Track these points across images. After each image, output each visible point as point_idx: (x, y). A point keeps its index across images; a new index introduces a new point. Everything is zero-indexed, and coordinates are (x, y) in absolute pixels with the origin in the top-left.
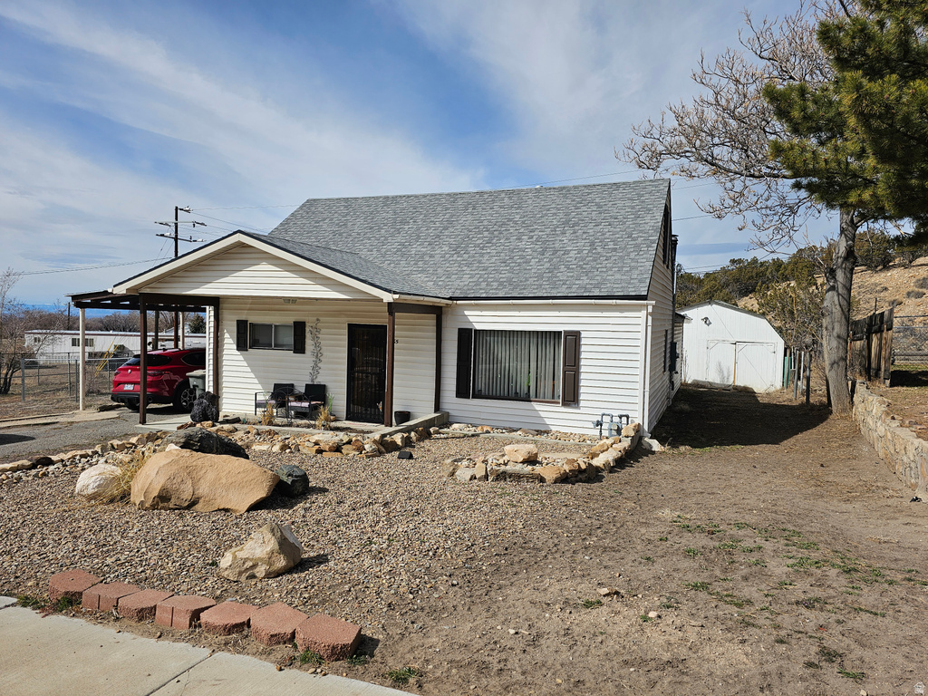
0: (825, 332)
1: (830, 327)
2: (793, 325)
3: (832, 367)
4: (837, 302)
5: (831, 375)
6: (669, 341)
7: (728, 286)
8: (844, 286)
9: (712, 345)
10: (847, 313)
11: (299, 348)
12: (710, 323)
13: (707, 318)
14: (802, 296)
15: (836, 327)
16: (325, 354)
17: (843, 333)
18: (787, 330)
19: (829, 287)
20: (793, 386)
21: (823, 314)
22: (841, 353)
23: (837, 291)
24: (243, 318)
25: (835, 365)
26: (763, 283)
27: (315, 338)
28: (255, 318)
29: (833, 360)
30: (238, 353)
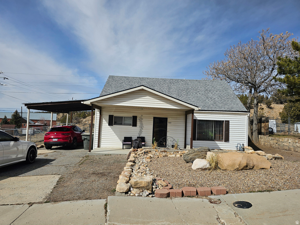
11: (134, 124)
15: (255, 122)
16: (144, 127)
22: (256, 128)
24: (111, 114)
25: (255, 131)
27: (141, 121)
28: (116, 114)
30: (109, 127)
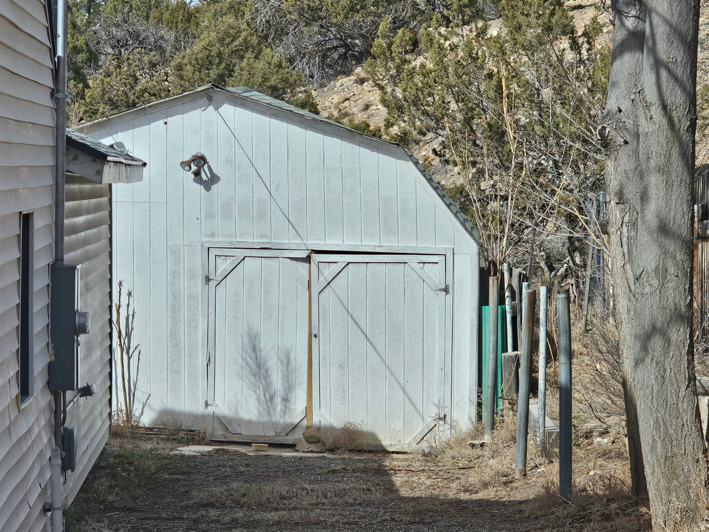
0: (615, 213)
1: (632, 192)
2: (505, 183)
3: (645, 349)
4: (651, 95)
5: (643, 381)
6: (41, 262)
7: (281, 33)
8: (674, 29)
9: (224, 265)
10: (686, 137)
12: (214, 179)
13: (200, 160)
14: (530, 75)
15: (653, 192)
17: (679, 216)
18: (485, 201)
19: (621, 35)
20: (511, 420)
21: (606, 143)
22: (674, 294)
23: (653, 51)
25: (657, 343)
26: (397, 24)
29: (646, 322)
